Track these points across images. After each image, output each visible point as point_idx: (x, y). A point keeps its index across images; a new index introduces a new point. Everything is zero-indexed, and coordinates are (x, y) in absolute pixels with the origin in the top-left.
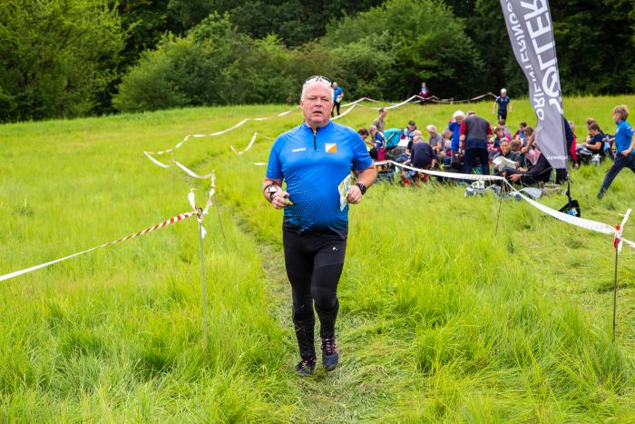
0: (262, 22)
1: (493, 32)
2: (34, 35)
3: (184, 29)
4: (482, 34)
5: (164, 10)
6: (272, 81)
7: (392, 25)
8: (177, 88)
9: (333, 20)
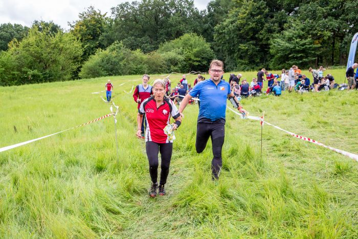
0: (135, 44)
1: (220, 48)
2: (49, 50)
3: (105, 47)
4: (217, 48)
5: (97, 40)
6: (139, 66)
7: (183, 45)
8: (103, 69)
9: (161, 43)
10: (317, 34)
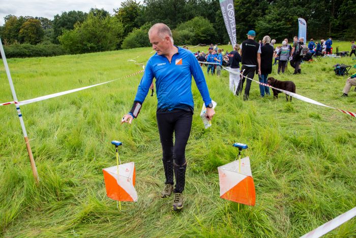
1: (220, 27)
2: (101, 29)
3: (139, 27)
5: (134, 21)
7: (194, 25)
8: (137, 42)
9: (179, 24)
10: (289, 18)
